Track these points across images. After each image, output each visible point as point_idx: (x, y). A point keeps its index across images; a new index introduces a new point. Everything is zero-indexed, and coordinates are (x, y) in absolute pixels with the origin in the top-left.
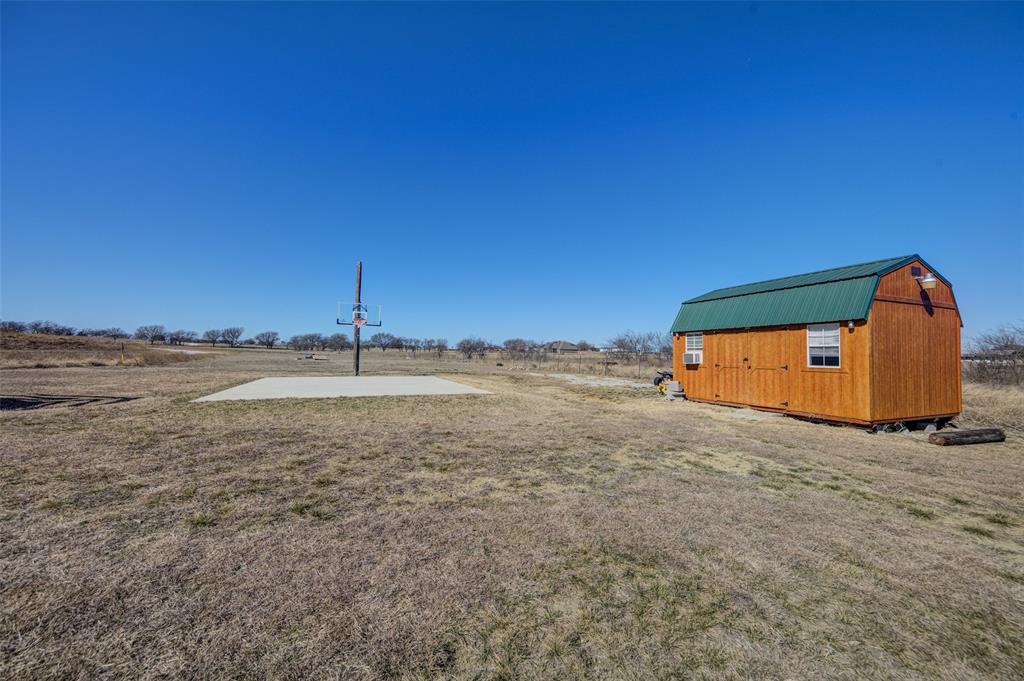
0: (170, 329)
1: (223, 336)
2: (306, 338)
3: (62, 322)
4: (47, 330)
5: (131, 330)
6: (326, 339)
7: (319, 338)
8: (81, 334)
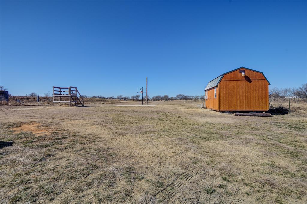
0: (124, 96)
1: (136, 97)
2: (156, 97)
3: (103, 96)
4: (100, 98)
5: (116, 97)
6: (162, 97)
7: (160, 97)
8: (107, 98)
